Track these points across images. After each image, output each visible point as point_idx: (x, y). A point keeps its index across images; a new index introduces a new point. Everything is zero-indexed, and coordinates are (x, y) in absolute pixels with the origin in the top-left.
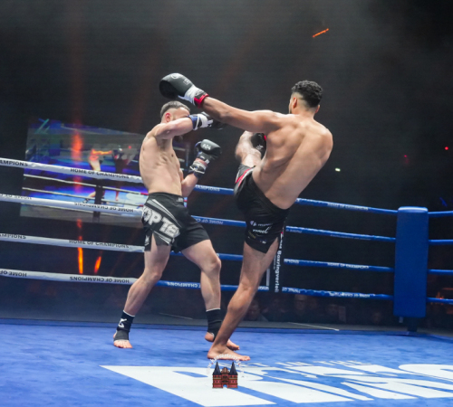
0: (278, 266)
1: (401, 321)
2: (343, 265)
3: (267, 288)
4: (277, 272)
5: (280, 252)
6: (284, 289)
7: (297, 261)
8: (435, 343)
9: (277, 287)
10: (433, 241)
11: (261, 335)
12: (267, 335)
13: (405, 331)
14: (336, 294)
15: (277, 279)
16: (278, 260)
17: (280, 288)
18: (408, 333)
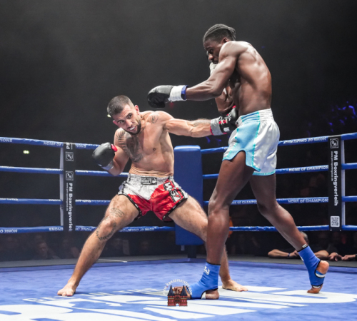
0: (71, 208)
1: (183, 249)
3: (62, 229)
4: (70, 213)
5: (71, 195)
6: (78, 228)
7: (90, 201)
9: (70, 227)
10: (206, 175)
11: (59, 272)
12: (64, 271)
15: (70, 219)
16: (70, 202)
17: (73, 227)
18: (189, 260)
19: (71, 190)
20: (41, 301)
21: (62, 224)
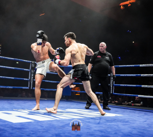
0: (32, 81)
2: (49, 81)
3: (27, 88)
4: (32, 83)
5: (32, 77)
8: (74, 103)
9: (31, 87)
11: (26, 102)
13: (65, 100)
14: (47, 89)
15: (32, 85)
17: (32, 88)
18: (66, 100)
19: (33, 76)
20: (19, 110)
21: (29, 86)
